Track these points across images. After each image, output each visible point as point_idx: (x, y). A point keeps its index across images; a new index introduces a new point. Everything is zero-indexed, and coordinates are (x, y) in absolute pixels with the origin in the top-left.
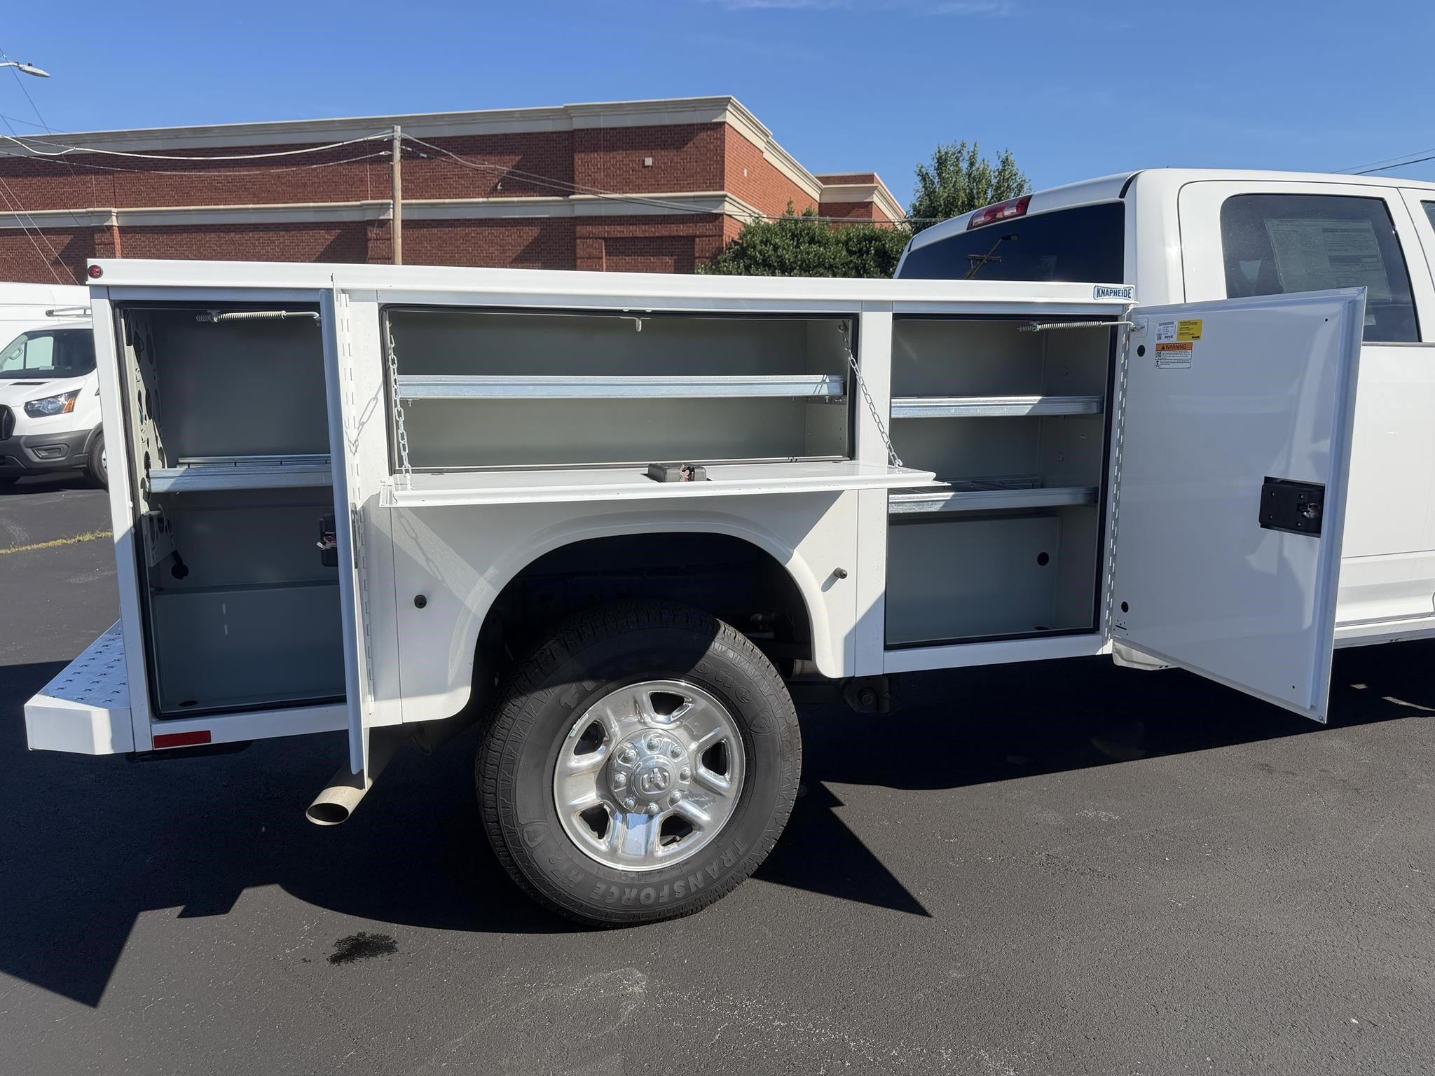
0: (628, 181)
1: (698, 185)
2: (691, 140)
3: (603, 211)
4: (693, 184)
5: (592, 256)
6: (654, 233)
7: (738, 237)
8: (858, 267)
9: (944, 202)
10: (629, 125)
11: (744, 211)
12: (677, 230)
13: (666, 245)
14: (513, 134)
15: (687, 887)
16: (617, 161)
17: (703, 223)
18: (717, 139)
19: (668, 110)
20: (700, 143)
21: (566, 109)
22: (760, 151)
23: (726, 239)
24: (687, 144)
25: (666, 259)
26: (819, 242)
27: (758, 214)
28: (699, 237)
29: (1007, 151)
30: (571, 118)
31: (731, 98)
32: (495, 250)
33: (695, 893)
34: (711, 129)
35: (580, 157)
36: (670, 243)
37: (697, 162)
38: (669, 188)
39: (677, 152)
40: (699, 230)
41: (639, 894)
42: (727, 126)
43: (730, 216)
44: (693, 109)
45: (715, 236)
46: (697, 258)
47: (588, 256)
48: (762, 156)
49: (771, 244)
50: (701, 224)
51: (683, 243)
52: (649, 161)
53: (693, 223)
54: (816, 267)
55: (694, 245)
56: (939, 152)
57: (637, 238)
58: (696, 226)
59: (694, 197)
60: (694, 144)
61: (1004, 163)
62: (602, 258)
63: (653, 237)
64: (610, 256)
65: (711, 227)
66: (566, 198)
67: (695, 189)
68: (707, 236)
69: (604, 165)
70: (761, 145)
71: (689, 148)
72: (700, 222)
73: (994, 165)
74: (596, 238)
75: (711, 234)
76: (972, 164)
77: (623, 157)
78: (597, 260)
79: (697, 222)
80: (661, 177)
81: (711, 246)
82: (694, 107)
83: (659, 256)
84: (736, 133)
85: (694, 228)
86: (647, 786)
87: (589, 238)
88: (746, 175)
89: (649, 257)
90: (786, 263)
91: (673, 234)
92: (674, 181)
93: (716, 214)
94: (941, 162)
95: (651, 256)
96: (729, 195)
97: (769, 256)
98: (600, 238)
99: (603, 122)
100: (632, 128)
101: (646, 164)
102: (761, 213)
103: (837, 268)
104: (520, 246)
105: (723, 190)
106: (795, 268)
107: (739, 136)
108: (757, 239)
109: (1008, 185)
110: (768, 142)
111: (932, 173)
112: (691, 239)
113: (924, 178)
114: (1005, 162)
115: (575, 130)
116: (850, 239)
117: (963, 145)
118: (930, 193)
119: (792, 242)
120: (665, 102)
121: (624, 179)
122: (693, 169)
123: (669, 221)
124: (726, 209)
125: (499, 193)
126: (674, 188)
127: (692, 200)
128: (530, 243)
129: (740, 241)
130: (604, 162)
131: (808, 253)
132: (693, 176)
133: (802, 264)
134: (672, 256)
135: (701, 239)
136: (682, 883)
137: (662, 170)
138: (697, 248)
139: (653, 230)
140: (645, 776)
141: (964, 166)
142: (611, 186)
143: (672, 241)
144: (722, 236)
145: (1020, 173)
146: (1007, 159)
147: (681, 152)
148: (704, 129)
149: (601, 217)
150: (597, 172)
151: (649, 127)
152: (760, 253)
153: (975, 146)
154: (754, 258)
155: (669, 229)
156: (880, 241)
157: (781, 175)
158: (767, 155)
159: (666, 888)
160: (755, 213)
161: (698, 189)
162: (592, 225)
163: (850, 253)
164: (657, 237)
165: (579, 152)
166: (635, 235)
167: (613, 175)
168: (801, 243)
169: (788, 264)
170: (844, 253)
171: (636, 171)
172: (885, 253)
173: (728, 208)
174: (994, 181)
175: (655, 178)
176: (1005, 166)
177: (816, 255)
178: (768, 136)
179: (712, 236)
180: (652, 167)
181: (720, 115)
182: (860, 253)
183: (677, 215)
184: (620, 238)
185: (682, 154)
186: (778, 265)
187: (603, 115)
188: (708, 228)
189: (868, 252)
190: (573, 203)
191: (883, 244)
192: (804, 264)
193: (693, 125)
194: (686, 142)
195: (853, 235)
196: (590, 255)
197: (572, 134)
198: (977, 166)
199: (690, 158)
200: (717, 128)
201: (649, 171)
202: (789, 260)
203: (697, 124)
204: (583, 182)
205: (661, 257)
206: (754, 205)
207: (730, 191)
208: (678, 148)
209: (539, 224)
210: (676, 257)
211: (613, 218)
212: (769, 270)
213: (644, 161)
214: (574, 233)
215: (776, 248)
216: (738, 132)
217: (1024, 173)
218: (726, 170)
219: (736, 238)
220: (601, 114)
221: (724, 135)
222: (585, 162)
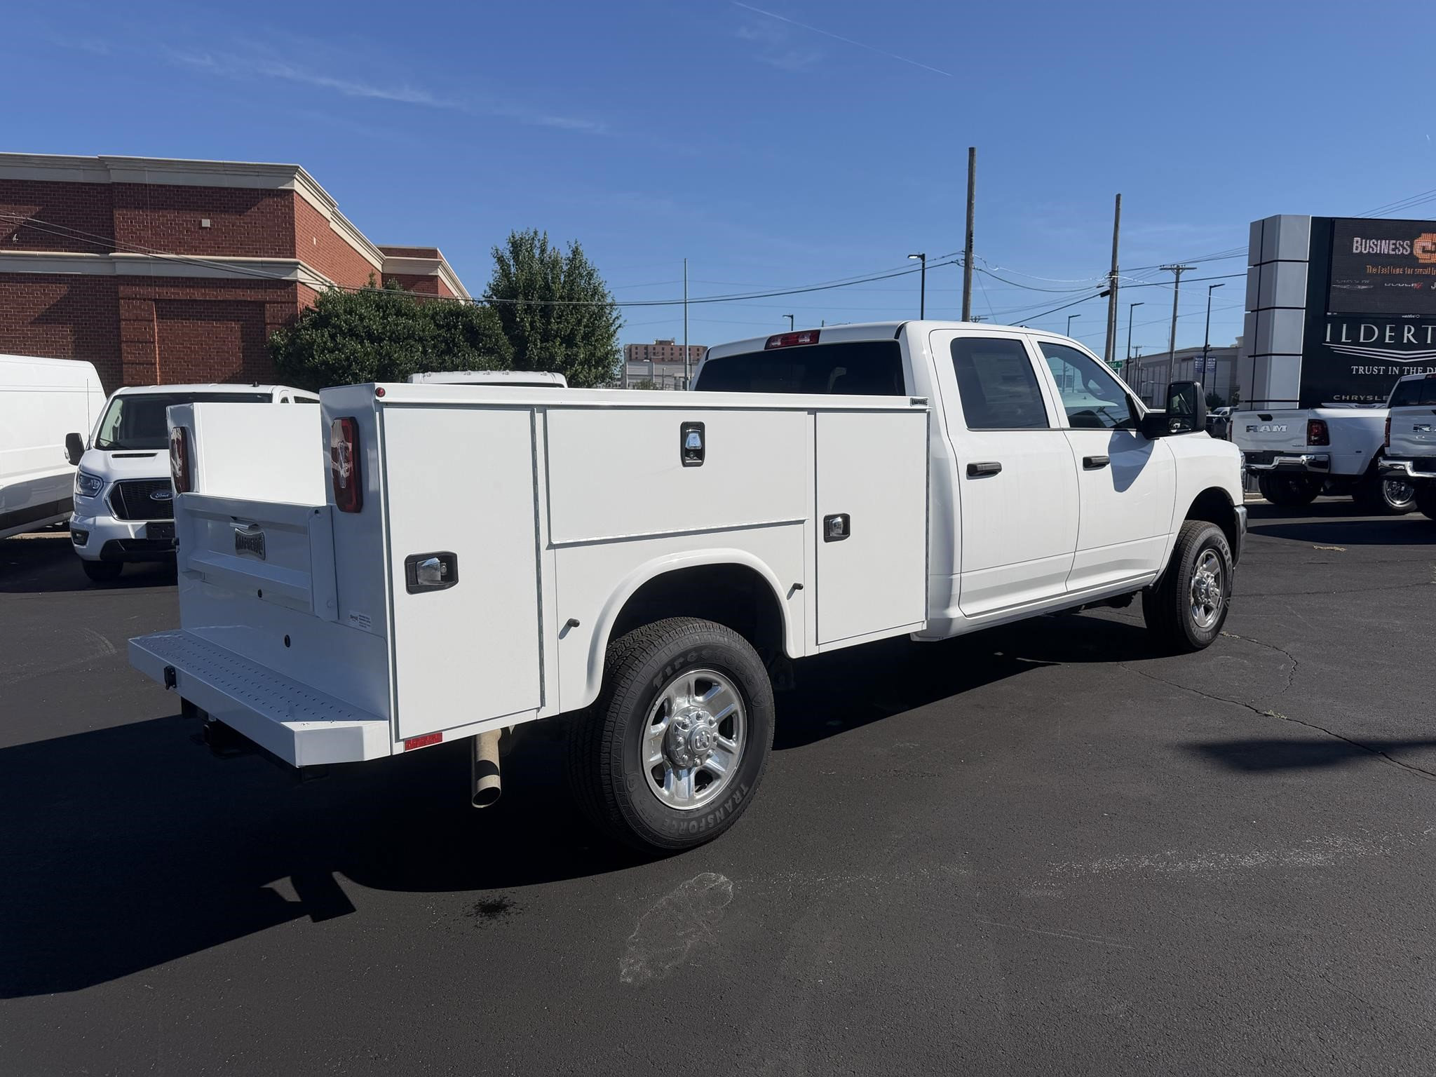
0: (182, 241)
1: (266, 250)
2: (255, 205)
3: (154, 271)
4: (260, 249)
5: (140, 318)
6: (216, 297)
7: (313, 305)
8: (447, 340)
9: (523, 284)
10: (181, 184)
11: (317, 280)
12: (243, 295)
13: (230, 309)
14: (31, 181)
15: (715, 819)
16: (167, 220)
17: (273, 289)
18: (285, 206)
19: (227, 172)
20: (266, 209)
21: (101, 160)
22: (327, 220)
23: (300, 306)
24: (251, 208)
25: (231, 324)
26: (405, 314)
27: (330, 283)
28: (269, 302)
29: (576, 242)
30: (109, 170)
31: (299, 167)
32: (11, 308)
33: (720, 823)
34: (277, 196)
35: (120, 212)
36: (236, 307)
37: (263, 227)
38: (232, 252)
39: (240, 216)
40: (269, 296)
41: (688, 826)
42: (295, 193)
43: (303, 283)
44: (257, 174)
45: (288, 303)
46: (268, 324)
47: (135, 318)
48: (329, 226)
49: (356, 314)
50: (271, 290)
51: (250, 308)
52: (206, 223)
53: (262, 289)
54: (406, 339)
55: (264, 311)
56: (513, 237)
57: (196, 301)
58: (265, 292)
59: (262, 262)
60: (258, 209)
61: (574, 252)
62: (153, 321)
63: (215, 301)
64: (163, 319)
65: (283, 294)
66: (104, 256)
67: (262, 254)
68: (278, 303)
69: (151, 223)
70: (328, 215)
71: (253, 212)
72: (270, 289)
73: (565, 253)
74: (144, 300)
75: (284, 300)
76: (543, 251)
77: (174, 216)
78: (146, 323)
79: (266, 288)
80: (222, 240)
81: (284, 313)
82: (258, 172)
83: (223, 320)
84: (303, 201)
85: (263, 294)
86: (698, 744)
87: (136, 298)
88: (315, 243)
89: (211, 322)
90: (374, 334)
91: (239, 299)
92: (237, 244)
93: (287, 281)
94: (516, 246)
95: (213, 320)
96: (302, 262)
97: (356, 326)
98: (149, 299)
99: (148, 178)
100: (185, 187)
101: (203, 225)
102: (332, 282)
103: (427, 340)
104: (45, 305)
105: (295, 258)
106: (385, 339)
107: (307, 204)
108: (340, 309)
109: (579, 273)
110: (333, 212)
111: (507, 254)
112: (261, 305)
113: (501, 260)
114: (576, 252)
115: (114, 183)
116: (437, 314)
117: (536, 233)
118: (506, 273)
119: (378, 313)
120: (223, 164)
121: (176, 239)
122: (260, 234)
123: (233, 286)
124: (299, 276)
125: (15, 245)
126: (238, 252)
127: (260, 265)
128: (58, 301)
129: (317, 310)
130: (151, 219)
131: (397, 325)
132: (260, 242)
133: (391, 335)
134: (238, 321)
135: (272, 305)
136: (712, 816)
137: (223, 233)
138: (267, 314)
139: (215, 293)
140: (698, 737)
141: (537, 252)
142: (161, 245)
143: (237, 306)
144: (296, 302)
145: (589, 263)
146: (577, 249)
147: (245, 216)
148: (270, 195)
149: (150, 277)
150: (143, 230)
151: (205, 188)
152: (345, 322)
153: (545, 234)
154: (340, 327)
155: (234, 293)
156: (467, 317)
157: (347, 245)
158: (333, 225)
159: (703, 820)
160: (326, 281)
161: (266, 255)
162: (138, 285)
163: (439, 326)
164: (220, 301)
165: (120, 207)
166: (193, 298)
167: (164, 235)
168: (388, 315)
169: (376, 334)
170: (432, 326)
171: (191, 231)
172: (473, 328)
173: (301, 276)
174: (565, 268)
175: (215, 240)
176: (575, 255)
177: (404, 328)
178: (334, 206)
179: (284, 303)
180: (210, 229)
181: (288, 183)
182: (448, 327)
183: (243, 280)
184: (175, 300)
185: (245, 218)
186: (366, 335)
187: (148, 171)
188: (280, 294)
189: (456, 327)
190: (114, 260)
191: (470, 320)
192: (394, 336)
193: (257, 190)
194: (249, 206)
195: (440, 310)
196: (137, 317)
197: (111, 187)
198: (548, 253)
199: (255, 223)
200: (285, 196)
201: (207, 233)
202: (377, 330)
203: (262, 190)
204: (126, 239)
205: (225, 322)
206: (324, 273)
207: (301, 258)
208: (240, 213)
209: (70, 281)
210: (242, 323)
211: (165, 280)
212: (357, 339)
213: (201, 221)
214: (117, 292)
215: (362, 319)
216: (305, 201)
217: (593, 263)
218: (296, 238)
219: (311, 305)
220: (146, 169)
221: (293, 203)
222: (128, 218)
